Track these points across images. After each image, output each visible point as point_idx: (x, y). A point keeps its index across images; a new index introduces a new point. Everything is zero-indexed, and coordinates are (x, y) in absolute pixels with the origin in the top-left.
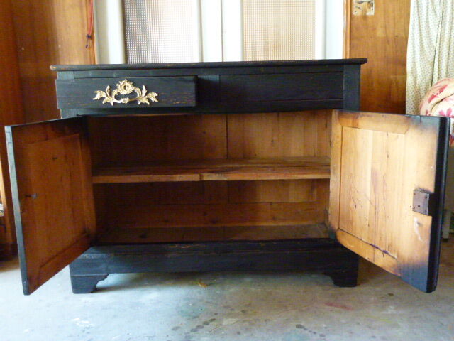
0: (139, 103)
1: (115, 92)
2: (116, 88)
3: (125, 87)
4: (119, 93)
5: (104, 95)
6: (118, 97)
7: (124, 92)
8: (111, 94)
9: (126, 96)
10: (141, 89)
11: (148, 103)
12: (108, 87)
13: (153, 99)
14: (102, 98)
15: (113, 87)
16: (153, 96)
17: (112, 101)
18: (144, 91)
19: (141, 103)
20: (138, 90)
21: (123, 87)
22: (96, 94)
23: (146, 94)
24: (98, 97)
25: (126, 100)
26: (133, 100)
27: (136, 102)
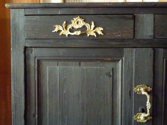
0: (88, 36)
1: (70, 27)
2: (71, 23)
3: (78, 23)
4: (73, 27)
5: (61, 28)
6: (72, 30)
7: (77, 27)
8: (66, 28)
9: (78, 29)
10: (91, 25)
11: (96, 36)
12: (65, 22)
13: (100, 33)
14: (59, 31)
15: (68, 23)
16: (99, 30)
17: (67, 33)
18: (93, 26)
19: (90, 36)
20: (88, 25)
21: (76, 22)
22: (55, 27)
23: (94, 29)
24: (56, 30)
25: (79, 33)
26: (84, 32)
27: (86, 34)
